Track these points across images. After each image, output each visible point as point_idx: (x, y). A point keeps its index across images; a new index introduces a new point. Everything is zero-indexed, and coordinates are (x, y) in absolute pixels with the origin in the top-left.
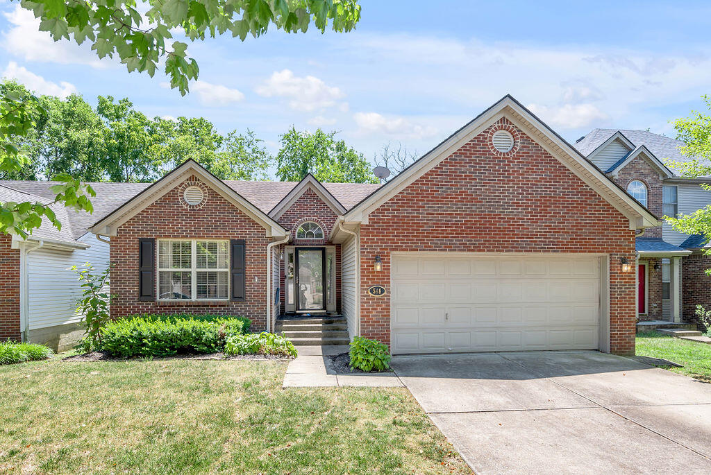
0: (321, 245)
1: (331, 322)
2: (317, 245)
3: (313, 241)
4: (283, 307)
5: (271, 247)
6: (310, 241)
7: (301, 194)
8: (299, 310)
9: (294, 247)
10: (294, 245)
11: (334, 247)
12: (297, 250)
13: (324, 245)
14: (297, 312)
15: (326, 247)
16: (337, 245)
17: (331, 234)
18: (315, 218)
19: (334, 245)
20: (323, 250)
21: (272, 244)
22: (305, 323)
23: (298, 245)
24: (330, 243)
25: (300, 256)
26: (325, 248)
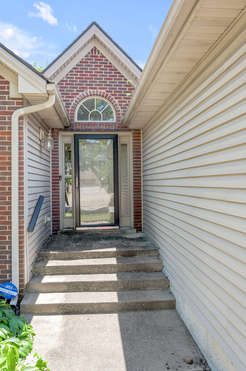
0: (112, 131)
1: (131, 254)
2: (105, 130)
3: (100, 124)
4: (56, 221)
5: (21, 118)
6: (95, 124)
7: (82, 56)
8: (80, 226)
9: (72, 133)
10: (72, 130)
11: (130, 134)
12: (76, 139)
13: (116, 130)
14: (78, 229)
15: (119, 134)
16: (135, 130)
17: (127, 115)
18: (104, 91)
19: (130, 130)
20: (115, 139)
21: (21, 112)
22: (88, 257)
23: (78, 130)
24: (125, 128)
25: (82, 147)
26: (117, 135)
